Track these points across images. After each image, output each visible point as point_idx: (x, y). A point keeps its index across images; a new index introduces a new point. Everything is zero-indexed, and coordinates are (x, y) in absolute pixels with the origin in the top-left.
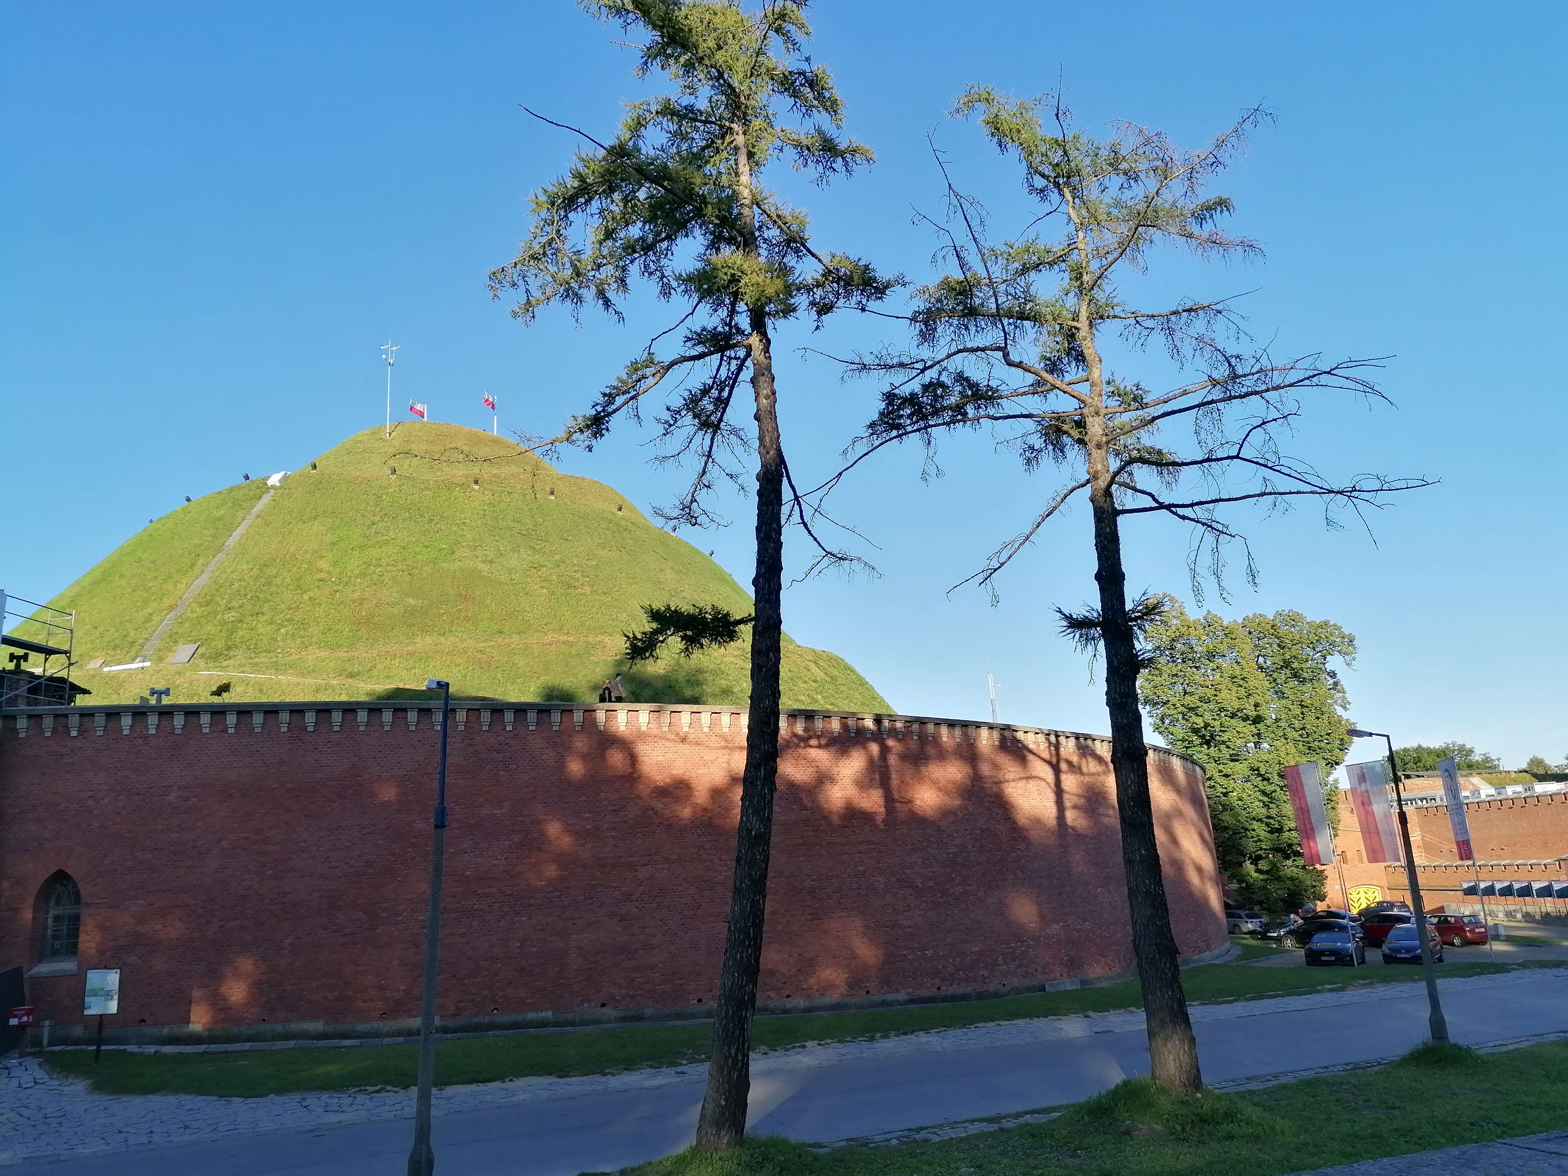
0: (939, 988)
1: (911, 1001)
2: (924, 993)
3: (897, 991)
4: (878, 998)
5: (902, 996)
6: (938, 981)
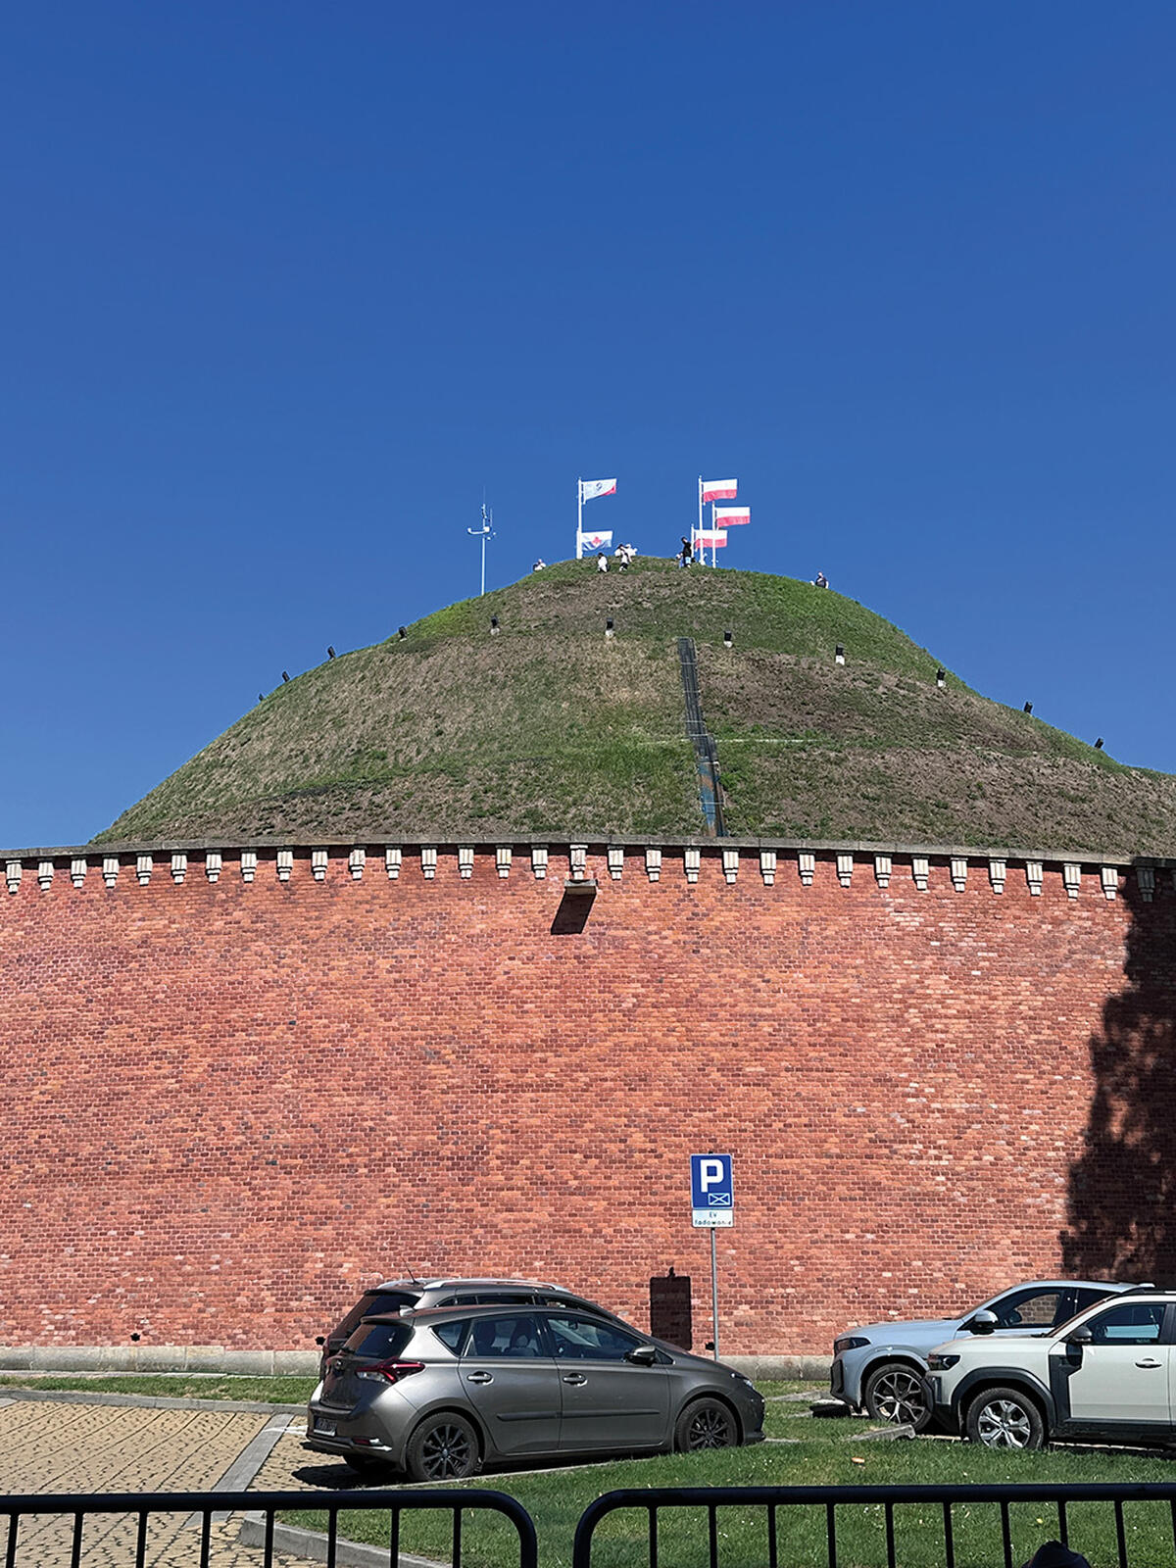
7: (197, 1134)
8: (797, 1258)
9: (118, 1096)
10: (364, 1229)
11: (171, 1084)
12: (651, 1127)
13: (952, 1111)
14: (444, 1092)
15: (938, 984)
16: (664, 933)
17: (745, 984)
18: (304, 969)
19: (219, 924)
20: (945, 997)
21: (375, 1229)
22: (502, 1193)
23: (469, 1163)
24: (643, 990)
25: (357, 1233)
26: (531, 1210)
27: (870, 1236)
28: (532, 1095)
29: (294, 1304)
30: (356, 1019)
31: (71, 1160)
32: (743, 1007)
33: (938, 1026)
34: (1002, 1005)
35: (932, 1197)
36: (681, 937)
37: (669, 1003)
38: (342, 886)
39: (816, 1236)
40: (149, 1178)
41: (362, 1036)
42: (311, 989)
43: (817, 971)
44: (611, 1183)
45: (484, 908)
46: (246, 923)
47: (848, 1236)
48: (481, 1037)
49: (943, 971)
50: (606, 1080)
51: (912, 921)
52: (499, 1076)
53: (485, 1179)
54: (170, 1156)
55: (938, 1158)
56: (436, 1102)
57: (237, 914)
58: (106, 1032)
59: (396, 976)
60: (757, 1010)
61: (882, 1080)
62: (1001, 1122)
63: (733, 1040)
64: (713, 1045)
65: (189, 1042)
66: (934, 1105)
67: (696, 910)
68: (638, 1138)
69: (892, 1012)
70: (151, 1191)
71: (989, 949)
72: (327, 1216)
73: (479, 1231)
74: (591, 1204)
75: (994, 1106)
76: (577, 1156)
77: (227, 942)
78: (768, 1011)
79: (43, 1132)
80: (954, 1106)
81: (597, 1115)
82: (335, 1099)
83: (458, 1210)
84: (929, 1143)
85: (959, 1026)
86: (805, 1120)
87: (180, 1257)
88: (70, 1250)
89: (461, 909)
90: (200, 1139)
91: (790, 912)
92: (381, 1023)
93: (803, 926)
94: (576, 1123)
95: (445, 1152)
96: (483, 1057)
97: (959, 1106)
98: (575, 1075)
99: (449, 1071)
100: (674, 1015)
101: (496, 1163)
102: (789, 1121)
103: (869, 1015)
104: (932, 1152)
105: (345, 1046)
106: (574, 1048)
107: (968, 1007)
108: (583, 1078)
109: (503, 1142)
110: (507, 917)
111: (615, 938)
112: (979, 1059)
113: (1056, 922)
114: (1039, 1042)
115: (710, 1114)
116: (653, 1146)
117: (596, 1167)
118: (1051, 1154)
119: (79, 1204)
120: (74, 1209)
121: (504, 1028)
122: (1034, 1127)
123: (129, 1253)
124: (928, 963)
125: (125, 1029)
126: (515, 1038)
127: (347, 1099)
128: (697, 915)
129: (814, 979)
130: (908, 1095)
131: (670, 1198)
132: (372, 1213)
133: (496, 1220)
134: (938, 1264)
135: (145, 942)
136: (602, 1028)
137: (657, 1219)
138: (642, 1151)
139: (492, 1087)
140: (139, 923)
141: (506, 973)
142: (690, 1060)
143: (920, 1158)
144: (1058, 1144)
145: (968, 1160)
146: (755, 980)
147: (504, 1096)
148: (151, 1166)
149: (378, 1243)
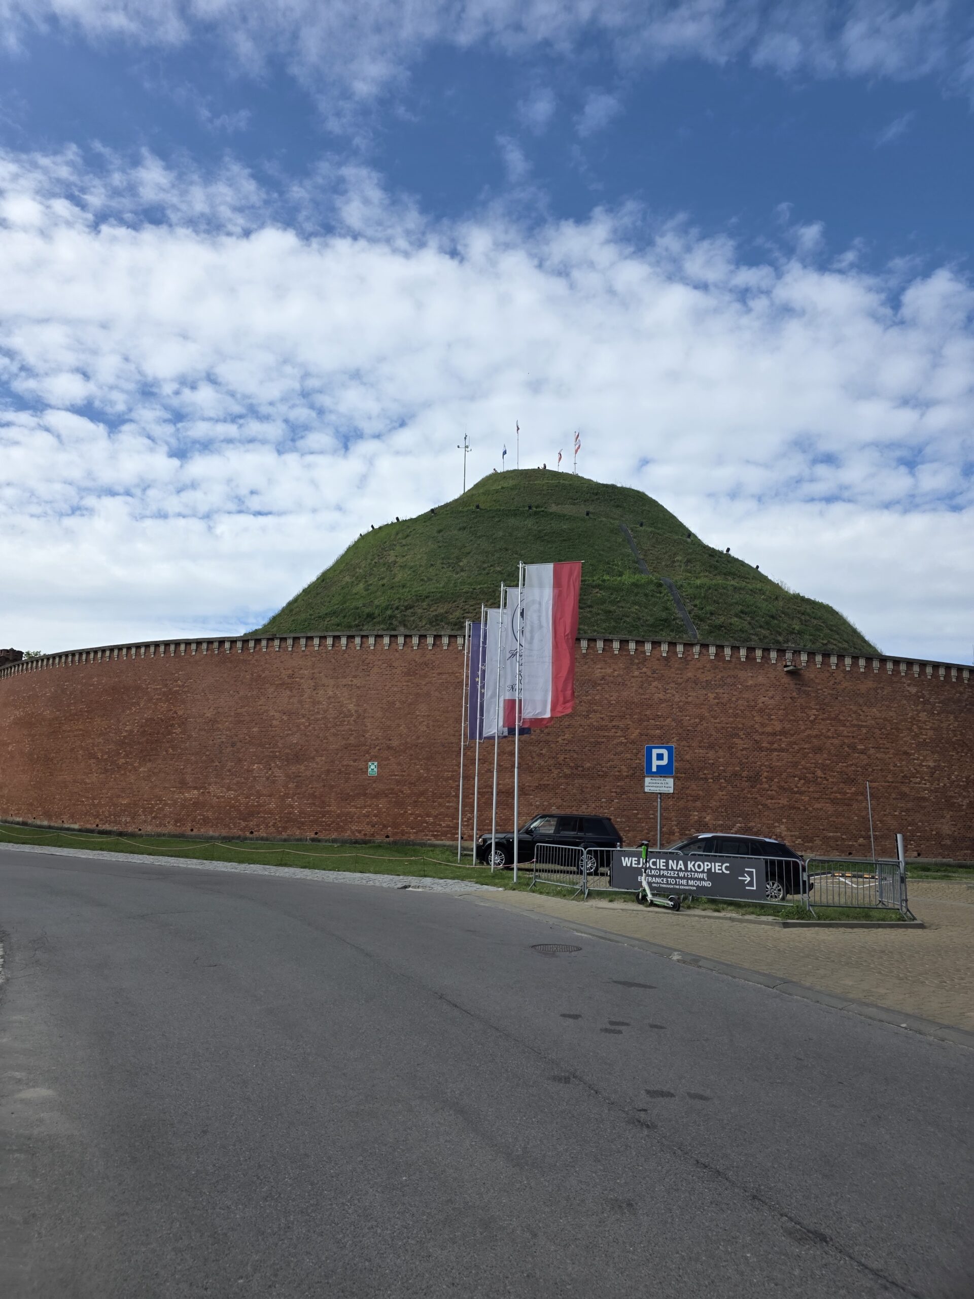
0: (97, 826)
1: (80, 830)
2: (89, 826)
3: (75, 823)
4: (66, 826)
5: (76, 826)
6: (98, 820)
7: (636, 761)
8: (880, 821)
9: (599, 743)
10: (713, 804)
11: (623, 740)
12: (824, 768)
13: (929, 766)
14: (742, 750)
15: (923, 716)
16: (824, 690)
17: (855, 712)
18: (677, 696)
19: (636, 673)
20: (926, 721)
21: (718, 804)
22: (769, 792)
23: (754, 779)
24: (817, 713)
25: (711, 805)
26: (780, 799)
27: (903, 813)
28: (776, 753)
29: (687, 832)
30: (702, 718)
31: (580, 769)
32: (855, 722)
33: (924, 733)
34: (944, 725)
35: (924, 799)
36: (831, 692)
37: (827, 719)
38: (690, 661)
39: (885, 813)
40: (618, 778)
41: (705, 725)
42: (681, 704)
43: (881, 709)
44: (810, 790)
45: (751, 674)
46: (649, 673)
47: (896, 813)
48: (755, 729)
49: (924, 711)
50: (805, 749)
51: (913, 690)
52: (763, 745)
53: (761, 786)
54: (626, 770)
55: (925, 784)
56: (739, 754)
57: (644, 670)
58: (590, 716)
59: (717, 701)
60: (860, 723)
61: (906, 753)
62: (945, 771)
63: (852, 735)
64: (846, 737)
65: (629, 723)
66: (923, 764)
67: (836, 681)
68: (819, 773)
69: (908, 727)
70: (619, 784)
71: (939, 703)
72: (697, 798)
73: (760, 807)
74: (803, 798)
75: (943, 764)
76: (796, 779)
77: (642, 682)
78: (864, 724)
79: (566, 756)
80: (930, 764)
81: (803, 763)
82: (696, 751)
83: (752, 798)
84: (922, 778)
85: (931, 733)
86: (879, 768)
87: (636, 812)
88: (584, 807)
89: (742, 674)
90: (639, 763)
91: (870, 684)
92: (712, 720)
93: (876, 689)
94: (795, 765)
95: (745, 774)
96: (757, 738)
97: (932, 764)
98: (794, 746)
99: (742, 742)
100: (831, 724)
101: (764, 780)
102: (874, 768)
103: (900, 727)
104: (924, 782)
105: (699, 728)
106: (792, 735)
107: (934, 726)
108: (796, 747)
109: (767, 772)
110: (761, 679)
111: (806, 691)
112: (938, 746)
113: (961, 693)
114: (957, 740)
115: (845, 764)
116: (825, 776)
117: (804, 784)
118: (961, 783)
119: (587, 788)
120: (585, 790)
121: (763, 725)
122: (956, 773)
123: (612, 809)
124: (919, 708)
125: (598, 715)
126: (769, 729)
127: (701, 751)
128: (836, 683)
129: (880, 712)
130: (914, 759)
131: (832, 796)
132: (716, 797)
133: (767, 803)
134: (926, 824)
135: (603, 678)
136: (803, 728)
137: (827, 805)
138: (821, 778)
139: (761, 749)
140: (600, 670)
141: (763, 703)
142: (836, 741)
143: (919, 784)
144: (964, 780)
145: (935, 785)
146: (859, 711)
147: (766, 753)
148: (617, 773)
149: (720, 809)
